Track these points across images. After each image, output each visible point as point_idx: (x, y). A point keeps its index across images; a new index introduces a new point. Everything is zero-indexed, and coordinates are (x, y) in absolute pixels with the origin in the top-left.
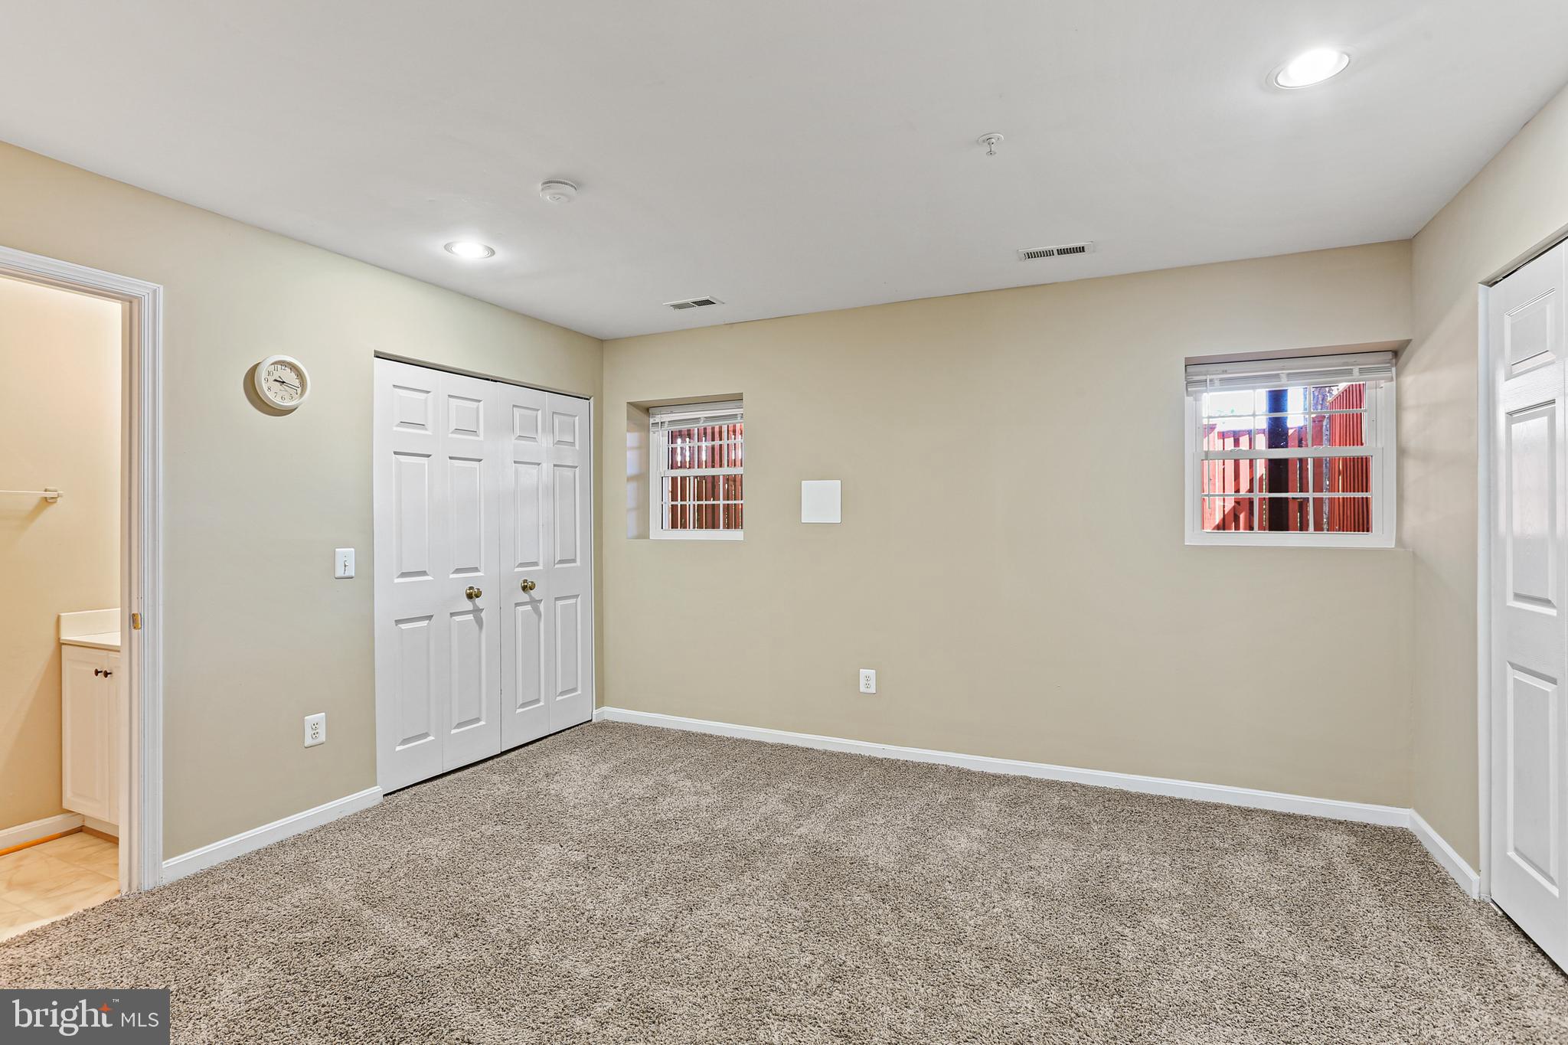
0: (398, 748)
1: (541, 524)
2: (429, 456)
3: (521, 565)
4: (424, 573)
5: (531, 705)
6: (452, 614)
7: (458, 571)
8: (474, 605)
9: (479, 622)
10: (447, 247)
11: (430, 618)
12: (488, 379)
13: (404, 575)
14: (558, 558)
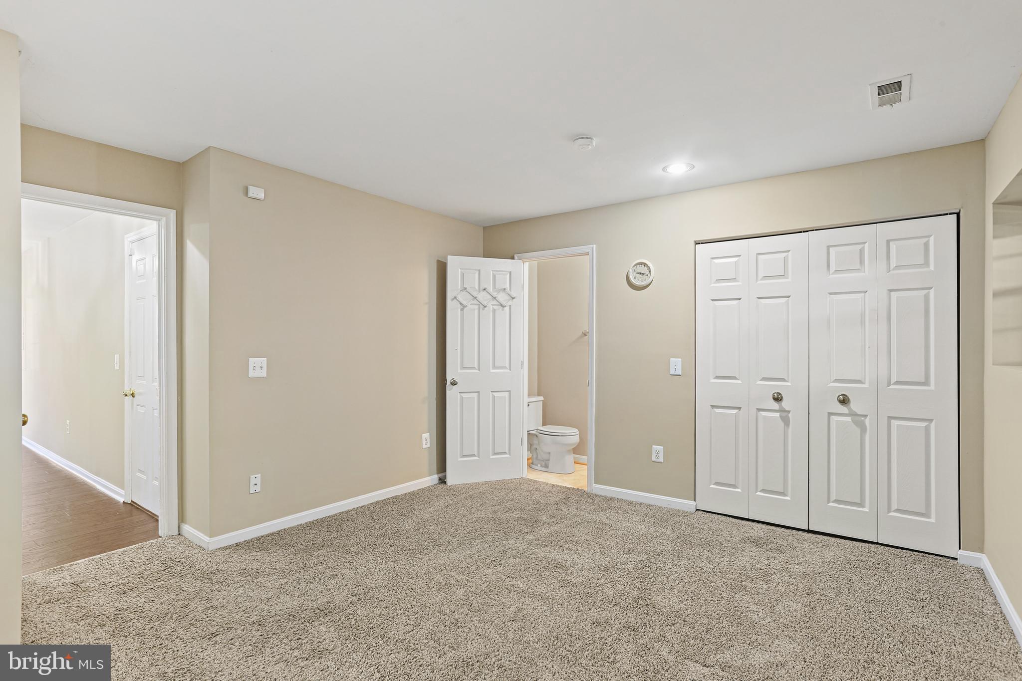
0: (712, 486)
1: (867, 347)
2: (740, 299)
3: (836, 381)
4: (734, 378)
5: (852, 506)
6: (759, 410)
7: (764, 379)
8: (781, 406)
9: (786, 421)
10: (664, 169)
11: (739, 408)
12: (801, 232)
13: (717, 377)
14: (893, 380)
